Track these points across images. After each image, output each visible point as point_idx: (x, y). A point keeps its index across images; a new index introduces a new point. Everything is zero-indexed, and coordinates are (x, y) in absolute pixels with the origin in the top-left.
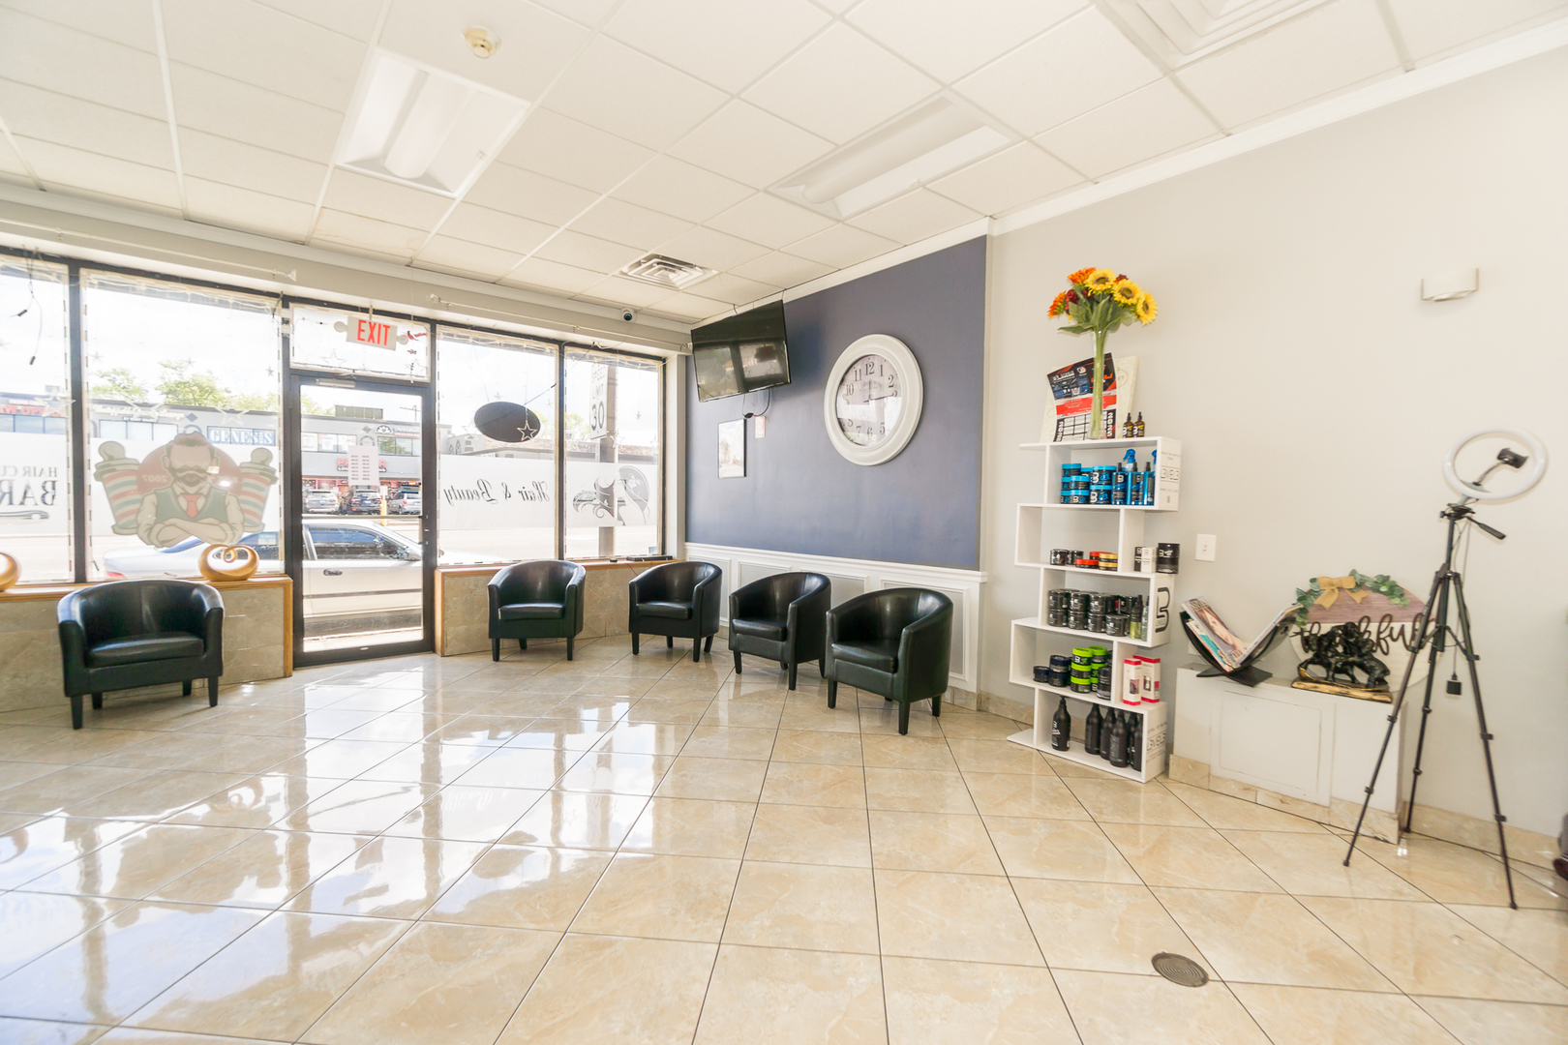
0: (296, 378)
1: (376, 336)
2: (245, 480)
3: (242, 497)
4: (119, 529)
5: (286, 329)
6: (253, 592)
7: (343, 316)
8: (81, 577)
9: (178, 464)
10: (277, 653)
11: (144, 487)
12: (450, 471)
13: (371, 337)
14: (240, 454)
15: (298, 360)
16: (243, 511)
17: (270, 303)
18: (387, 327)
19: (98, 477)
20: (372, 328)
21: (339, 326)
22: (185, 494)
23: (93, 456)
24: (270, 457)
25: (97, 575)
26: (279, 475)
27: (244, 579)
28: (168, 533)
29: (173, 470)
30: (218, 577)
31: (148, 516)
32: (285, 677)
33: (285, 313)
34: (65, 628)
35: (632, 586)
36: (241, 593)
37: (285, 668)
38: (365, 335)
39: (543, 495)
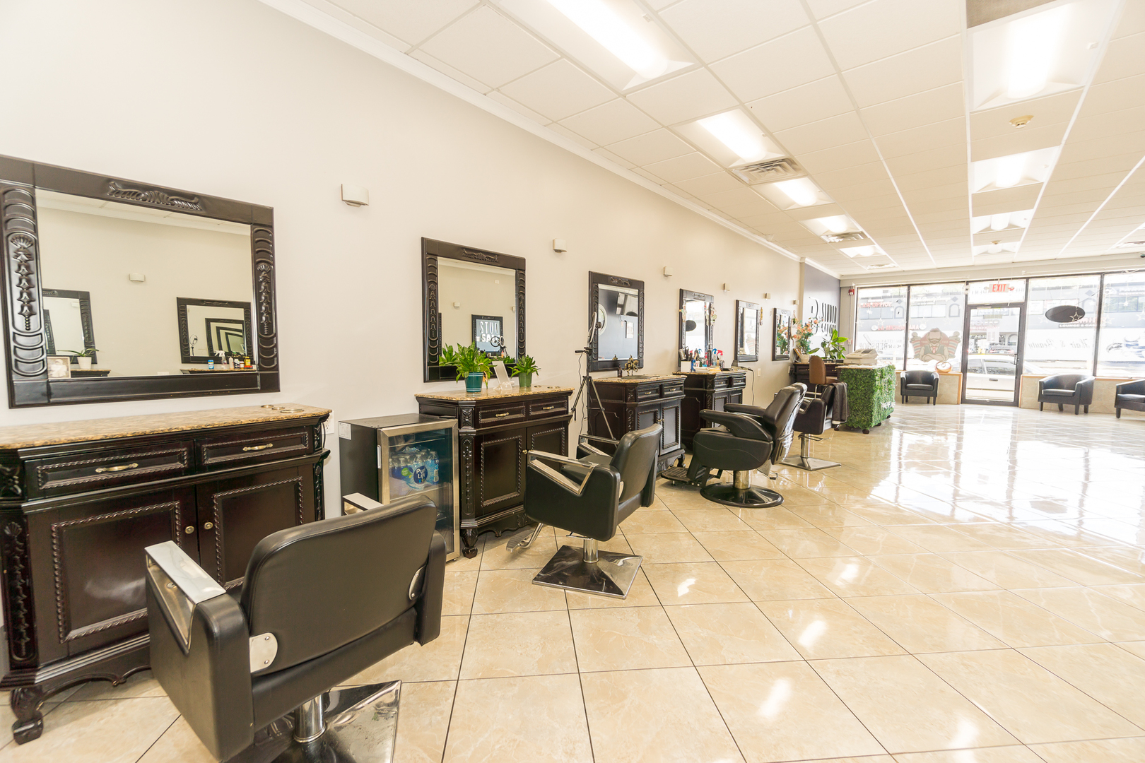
0: (969, 308)
1: (999, 289)
2: (951, 342)
3: (949, 347)
4: (916, 357)
5: (966, 292)
6: (950, 376)
7: (987, 284)
8: (905, 369)
9: (931, 338)
10: (956, 396)
11: (922, 345)
13: (998, 289)
14: (949, 334)
15: (970, 302)
16: (950, 350)
17: (962, 285)
18: (1005, 285)
19: (911, 342)
20: (999, 286)
21: (986, 288)
22: (933, 346)
23: (910, 337)
25: (909, 368)
26: (962, 340)
27: (948, 372)
28: (927, 358)
29: (930, 340)
30: (940, 372)
31: (922, 352)
32: (957, 405)
33: (967, 287)
34: (902, 379)
36: (947, 376)
37: (958, 402)
38: (995, 289)
39: (1086, 345)
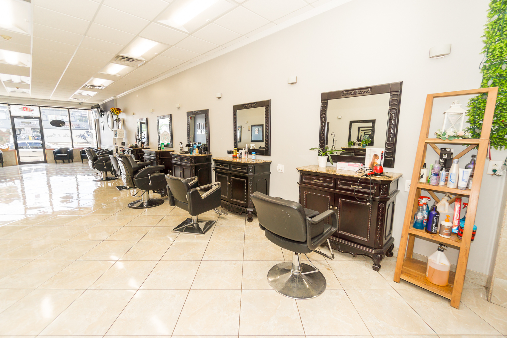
0: (13, 118)
2: (6, 134)
3: (6, 137)
5: (9, 109)
6: (9, 152)
7: (20, 106)
10: (15, 161)
12: (45, 132)
13: (26, 110)
14: (4, 130)
15: (12, 114)
16: (6, 139)
17: (6, 105)
18: (29, 108)
20: (26, 109)
21: (20, 108)
24: (10, 130)
26: (12, 133)
27: (7, 150)
30: (3, 150)
32: (17, 165)
33: (9, 107)
35: (80, 151)
36: (7, 152)
38: (25, 110)
39: (68, 136)
